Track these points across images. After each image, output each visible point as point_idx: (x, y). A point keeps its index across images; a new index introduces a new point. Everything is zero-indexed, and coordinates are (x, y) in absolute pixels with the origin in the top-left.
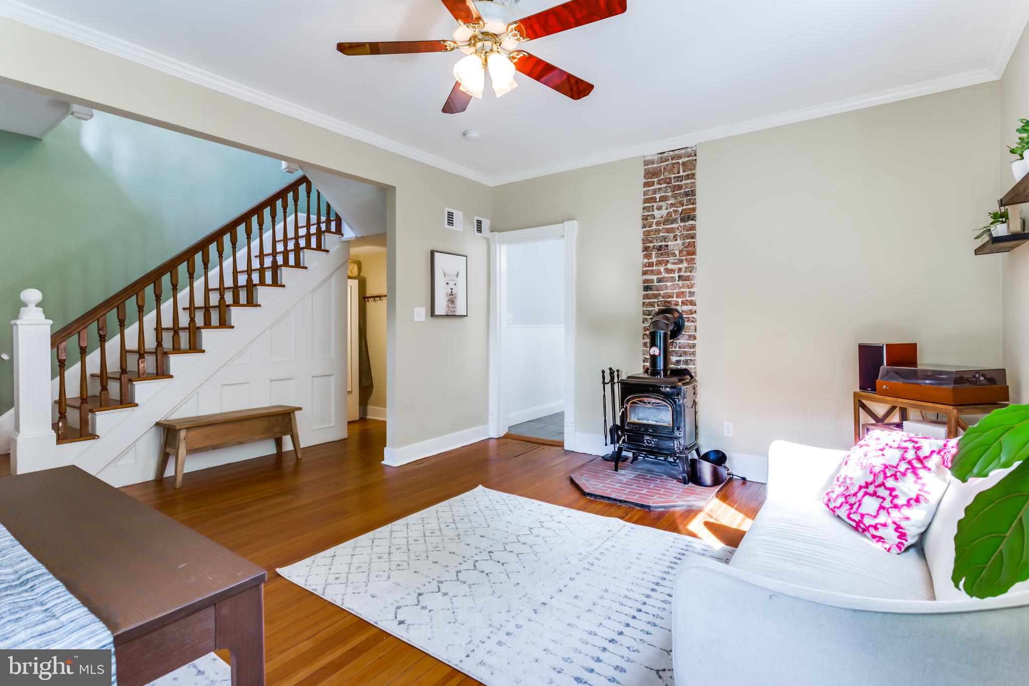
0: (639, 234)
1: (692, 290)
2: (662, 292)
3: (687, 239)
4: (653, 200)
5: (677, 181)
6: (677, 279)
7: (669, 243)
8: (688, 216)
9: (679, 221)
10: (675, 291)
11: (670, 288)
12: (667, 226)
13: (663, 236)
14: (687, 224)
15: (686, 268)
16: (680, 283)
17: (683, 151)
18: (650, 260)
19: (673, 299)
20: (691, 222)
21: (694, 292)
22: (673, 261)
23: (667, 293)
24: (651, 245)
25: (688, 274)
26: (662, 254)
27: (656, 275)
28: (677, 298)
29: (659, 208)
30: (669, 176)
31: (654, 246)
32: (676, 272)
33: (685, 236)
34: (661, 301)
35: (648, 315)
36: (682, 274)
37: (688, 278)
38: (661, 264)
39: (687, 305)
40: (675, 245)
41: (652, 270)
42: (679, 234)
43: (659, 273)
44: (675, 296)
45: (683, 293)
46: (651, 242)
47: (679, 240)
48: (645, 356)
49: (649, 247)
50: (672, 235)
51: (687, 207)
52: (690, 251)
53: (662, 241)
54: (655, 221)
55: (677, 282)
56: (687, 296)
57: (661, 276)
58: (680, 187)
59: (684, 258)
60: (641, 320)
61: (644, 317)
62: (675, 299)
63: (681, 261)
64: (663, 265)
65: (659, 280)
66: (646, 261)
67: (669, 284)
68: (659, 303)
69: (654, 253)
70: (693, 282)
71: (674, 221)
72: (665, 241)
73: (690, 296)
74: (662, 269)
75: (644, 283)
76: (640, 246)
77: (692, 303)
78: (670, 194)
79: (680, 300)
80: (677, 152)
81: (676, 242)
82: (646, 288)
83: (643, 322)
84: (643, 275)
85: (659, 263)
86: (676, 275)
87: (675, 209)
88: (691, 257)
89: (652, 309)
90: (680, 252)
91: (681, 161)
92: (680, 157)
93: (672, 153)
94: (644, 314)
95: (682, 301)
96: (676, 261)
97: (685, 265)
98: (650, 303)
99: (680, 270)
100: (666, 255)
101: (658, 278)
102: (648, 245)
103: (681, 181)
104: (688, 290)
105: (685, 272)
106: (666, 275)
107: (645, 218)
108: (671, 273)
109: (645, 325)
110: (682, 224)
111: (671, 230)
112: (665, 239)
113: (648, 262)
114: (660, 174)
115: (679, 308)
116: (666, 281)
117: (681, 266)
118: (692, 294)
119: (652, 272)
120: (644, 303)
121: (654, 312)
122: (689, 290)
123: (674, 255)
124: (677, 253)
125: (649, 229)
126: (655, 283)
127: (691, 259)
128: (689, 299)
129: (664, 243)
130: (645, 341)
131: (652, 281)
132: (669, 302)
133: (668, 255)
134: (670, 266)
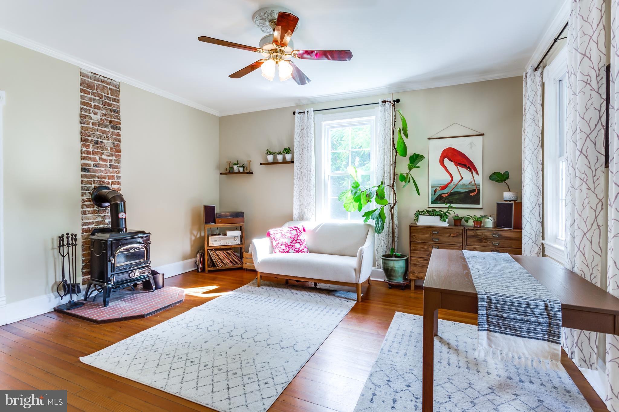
0: (77, 127)
1: (119, 175)
2: (97, 174)
3: (116, 141)
4: (89, 105)
5: (107, 99)
6: (109, 166)
7: (104, 141)
8: (116, 126)
9: (110, 128)
10: (107, 175)
11: (103, 172)
12: (101, 128)
13: (99, 135)
14: (115, 131)
15: (115, 160)
16: (111, 169)
17: (110, 81)
18: (88, 150)
19: (105, 180)
20: (118, 131)
21: (120, 177)
22: (106, 154)
23: (102, 175)
24: (90, 138)
25: (116, 164)
26: (98, 147)
27: (93, 161)
28: (108, 179)
29: (96, 114)
30: (100, 93)
31: (92, 140)
32: (108, 162)
33: (115, 139)
34: (97, 181)
35: (87, 190)
36: (112, 163)
37: (116, 167)
38: (97, 154)
39: (116, 185)
40: (108, 143)
41: (90, 158)
42: (110, 136)
43: (95, 160)
44: (107, 178)
45: (113, 176)
46: (89, 136)
47: (110, 140)
48: (84, 221)
49: (88, 139)
50: (105, 136)
51: (115, 120)
52: (117, 150)
53: (98, 138)
54: (92, 121)
55: (108, 169)
56: (116, 179)
57: (97, 163)
58: (109, 105)
59: (114, 153)
60: (80, 194)
61: (83, 191)
62: (107, 180)
63: (112, 155)
64: (99, 155)
65: (95, 166)
66: (84, 149)
67: (102, 169)
68: (96, 182)
69: (91, 145)
70: (120, 170)
71: (106, 126)
72: (101, 139)
73: (117, 179)
74: (97, 158)
75: (82, 166)
76: (79, 137)
77: (119, 184)
78: (102, 106)
79: (110, 181)
80: (106, 79)
81: (108, 141)
82: (84, 170)
83: (82, 196)
84: (81, 160)
85: (95, 153)
86: (108, 164)
87: (106, 118)
88: (118, 153)
89: (90, 186)
90: (111, 148)
91: (109, 87)
92: (108, 84)
93: (102, 78)
94: (82, 189)
95: (112, 182)
96: (109, 154)
97: (114, 158)
98: (88, 181)
99: (111, 160)
100: (101, 148)
101: (95, 164)
102: (87, 137)
103: (110, 101)
104: (115, 175)
105: (115, 163)
106: (101, 163)
107: (82, 117)
108: (105, 162)
109: (83, 198)
110: (112, 130)
111: (104, 132)
112: (100, 137)
113: (87, 151)
114: (93, 88)
115: (110, 186)
116: (101, 167)
117: (111, 158)
118: (119, 178)
119: (90, 159)
120: (82, 181)
121: (91, 189)
122: (117, 175)
123: (107, 149)
124: (109, 149)
125: (86, 126)
126: (92, 167)
127: (118, 155)
128: (117, 181)
129: (99, 140)
130: (84, 210)
131: (90, 165)
132: (103, 182)
133: (102, 148)
134: (104, 157)
